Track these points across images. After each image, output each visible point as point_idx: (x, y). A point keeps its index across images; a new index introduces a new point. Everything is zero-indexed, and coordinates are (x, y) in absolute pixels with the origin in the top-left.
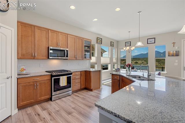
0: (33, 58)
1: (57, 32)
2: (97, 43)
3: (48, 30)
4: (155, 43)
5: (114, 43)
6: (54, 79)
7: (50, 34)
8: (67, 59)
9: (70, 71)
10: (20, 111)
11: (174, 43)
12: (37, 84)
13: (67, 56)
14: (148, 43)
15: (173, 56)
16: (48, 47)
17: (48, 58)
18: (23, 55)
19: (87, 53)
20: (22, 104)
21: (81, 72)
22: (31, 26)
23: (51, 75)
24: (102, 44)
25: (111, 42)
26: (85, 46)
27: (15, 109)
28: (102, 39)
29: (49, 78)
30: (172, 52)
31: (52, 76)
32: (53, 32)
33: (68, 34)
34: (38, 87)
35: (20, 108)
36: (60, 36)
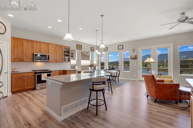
0: (22, 61)
1: (40, 42)
2: (77, 49)
3: (33, 41)
4: (123, 49)
5: (94, 48)
6: (37, 75)
7: (34, 44)
8: (49, 62)
9: (50, 70)
10: (13, 95)
11: (134, 49)
12: (24, 78)
13: (48, 59)
14: (118, 49)
15: (133, 59)
16: (33, 53)
17: (33, 61)
18: (14, 59)
19: (66, 57)
20: (14, 90)
21: (59, 71)
22: (20, 39)
23: (35, 72)
24: (81, 49)
25: (91, 47)
26: (65, 52)
27: (10, 93)
28: (81, 45)
29: (34, 74)
30: (133, 56)
32: (37, 42)
33: (49, 44)
34: (26, 80)
35: (13, 92)
36: (43, 45)
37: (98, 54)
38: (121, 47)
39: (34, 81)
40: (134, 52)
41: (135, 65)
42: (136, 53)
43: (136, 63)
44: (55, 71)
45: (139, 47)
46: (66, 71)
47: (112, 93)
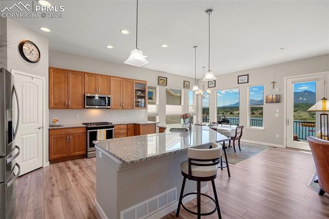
0: (67, 107)
1: (96, 74)
2: (159, 84)
3: (84, 73)
4: (248, 82)
5: (189, 82)
6: (90, 132)
7: (87, 79)
8: (110, 108)
9: (111, 123)
10: (52, 165)
11: (274, 83)
12: (69, 137)
13: (109, 105)
14: (238, 83)
15: (272, 102)
16: (85, 95)
17: (85, 108)
18: (55, 104)
19: (140, 100)
20: (53, 157)
21: (127, 125)
22: (64, 71)
23: (87, 127)
24: (166, 85)
25: (184, 81)
26: (137, 90)
27: (46, 162)
28: (166, 78)
29: (84, 131)
30: (271, 97)
31: (88, 129)
32: (90, 75)
33: (110, 76)
34: (72, 141)
35: (52, 161)
36: (100, 80)
37: (197, 93)
38: (243, 78)
39: (84, 143)
40: (273, 88)
41: (277, 115)
42: (279, 90)
43: (278, 111)
44: (120, 124)
45: (285, 78)
46: (139, 125)
47: (229, 176)
